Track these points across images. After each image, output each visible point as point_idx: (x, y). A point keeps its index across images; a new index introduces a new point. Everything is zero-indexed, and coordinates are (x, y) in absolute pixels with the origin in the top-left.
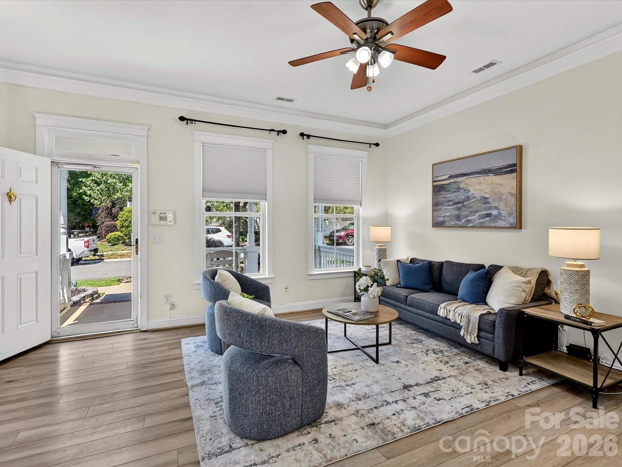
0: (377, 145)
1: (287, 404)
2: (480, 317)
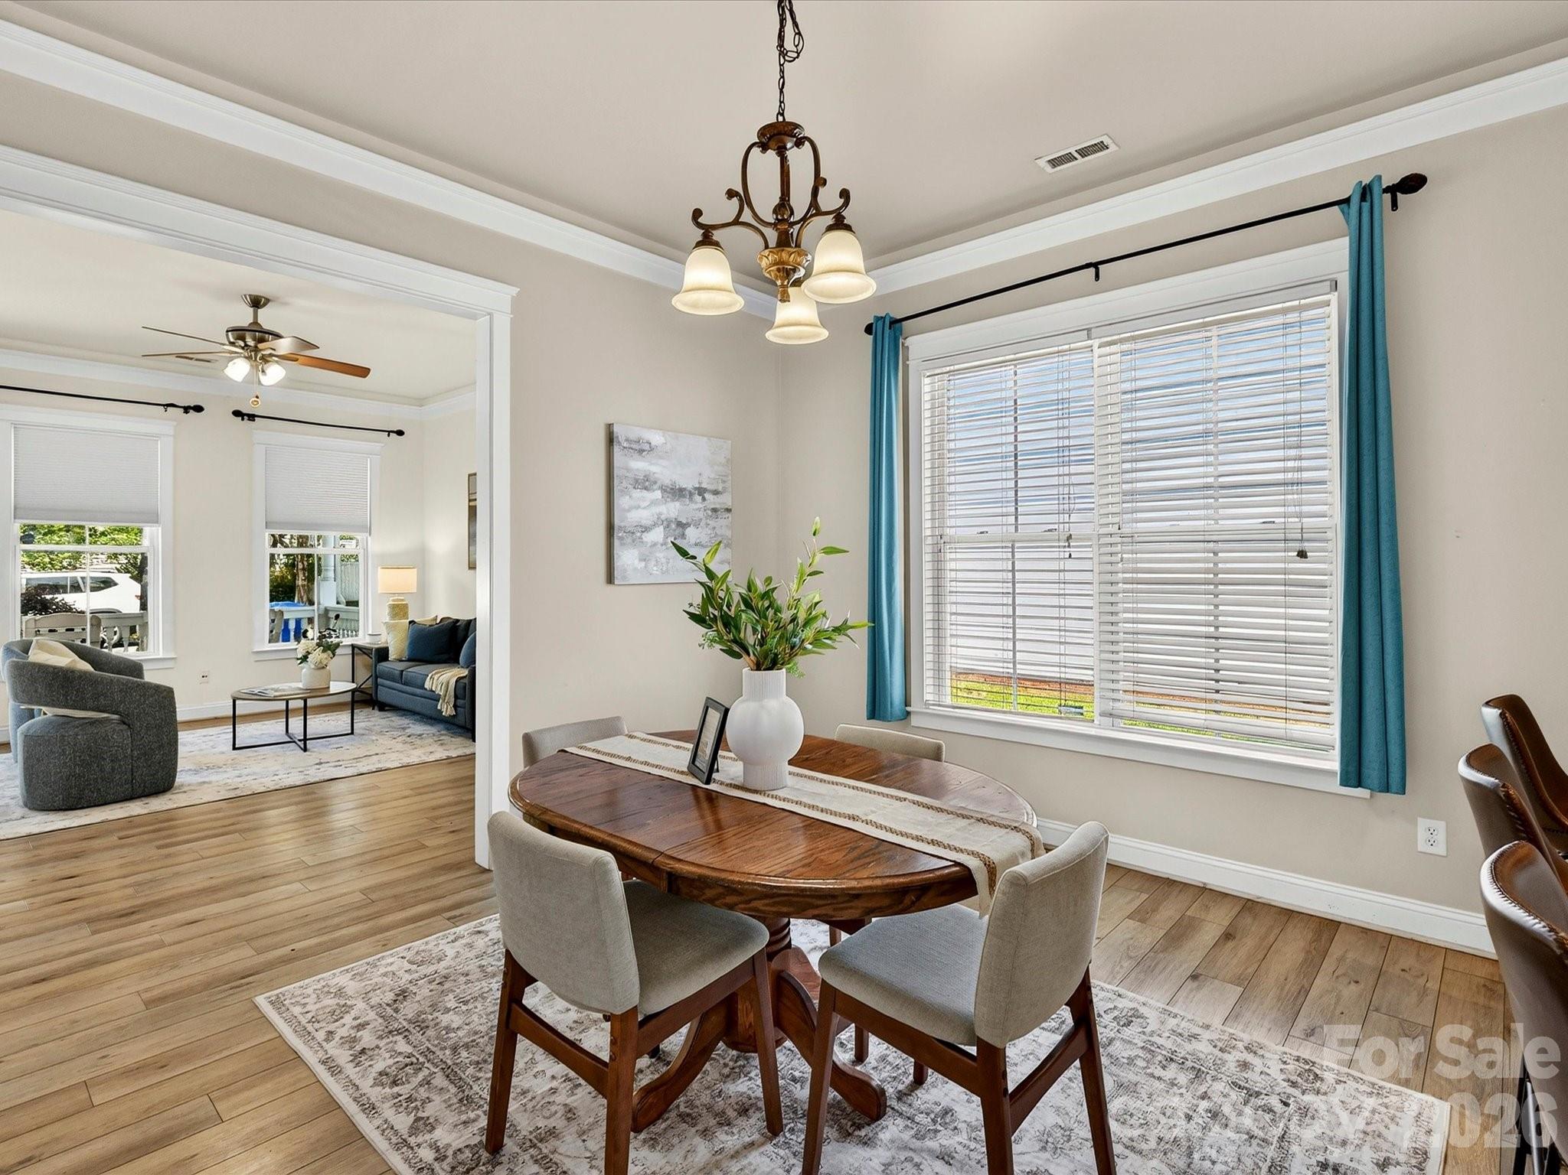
0: (400, 433)
1: (108, 768)
2: (456, 681)
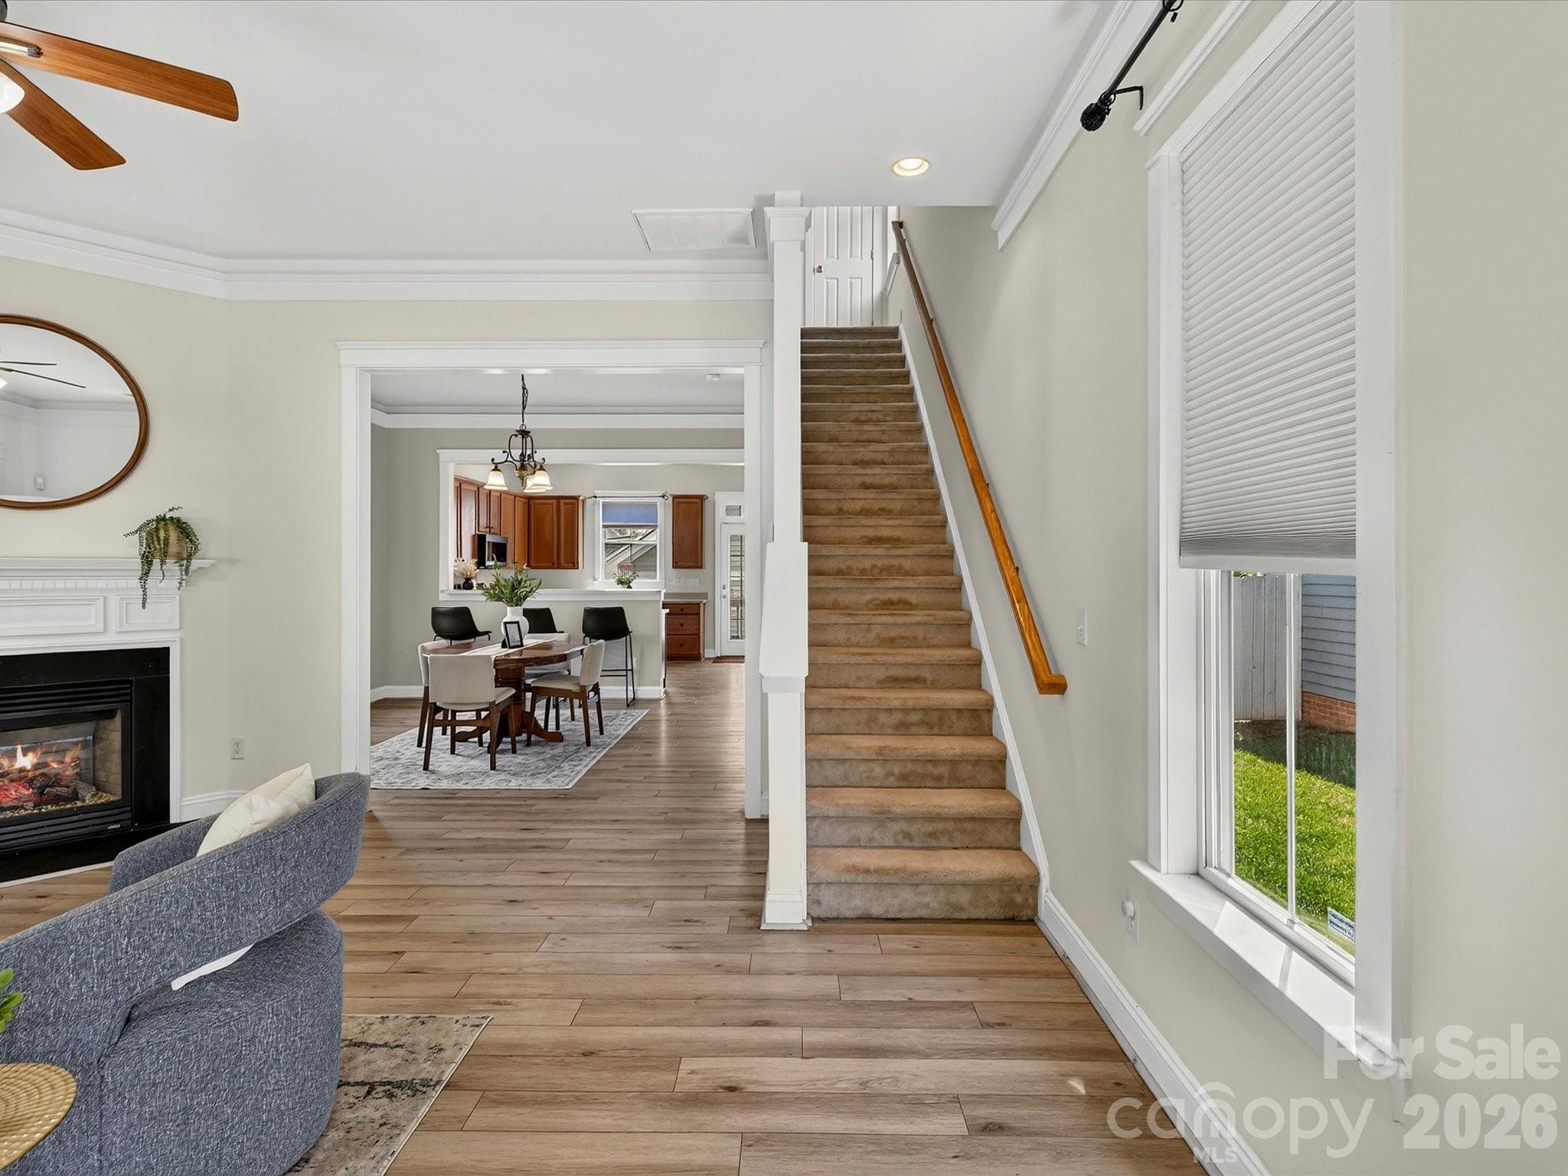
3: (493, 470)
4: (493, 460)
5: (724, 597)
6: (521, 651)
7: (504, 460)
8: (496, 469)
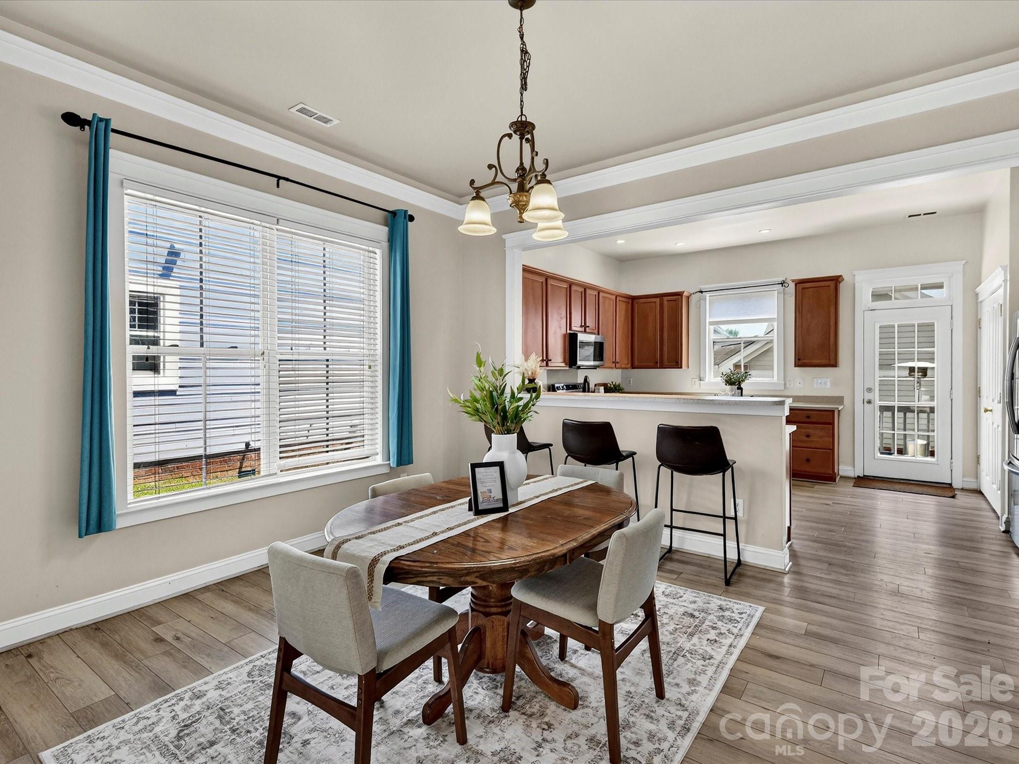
3: (474, 199)
4: (472, 182)
5: (869, 402)
6: (506, 517)
7: (490, 182)
8: (478, 197)
